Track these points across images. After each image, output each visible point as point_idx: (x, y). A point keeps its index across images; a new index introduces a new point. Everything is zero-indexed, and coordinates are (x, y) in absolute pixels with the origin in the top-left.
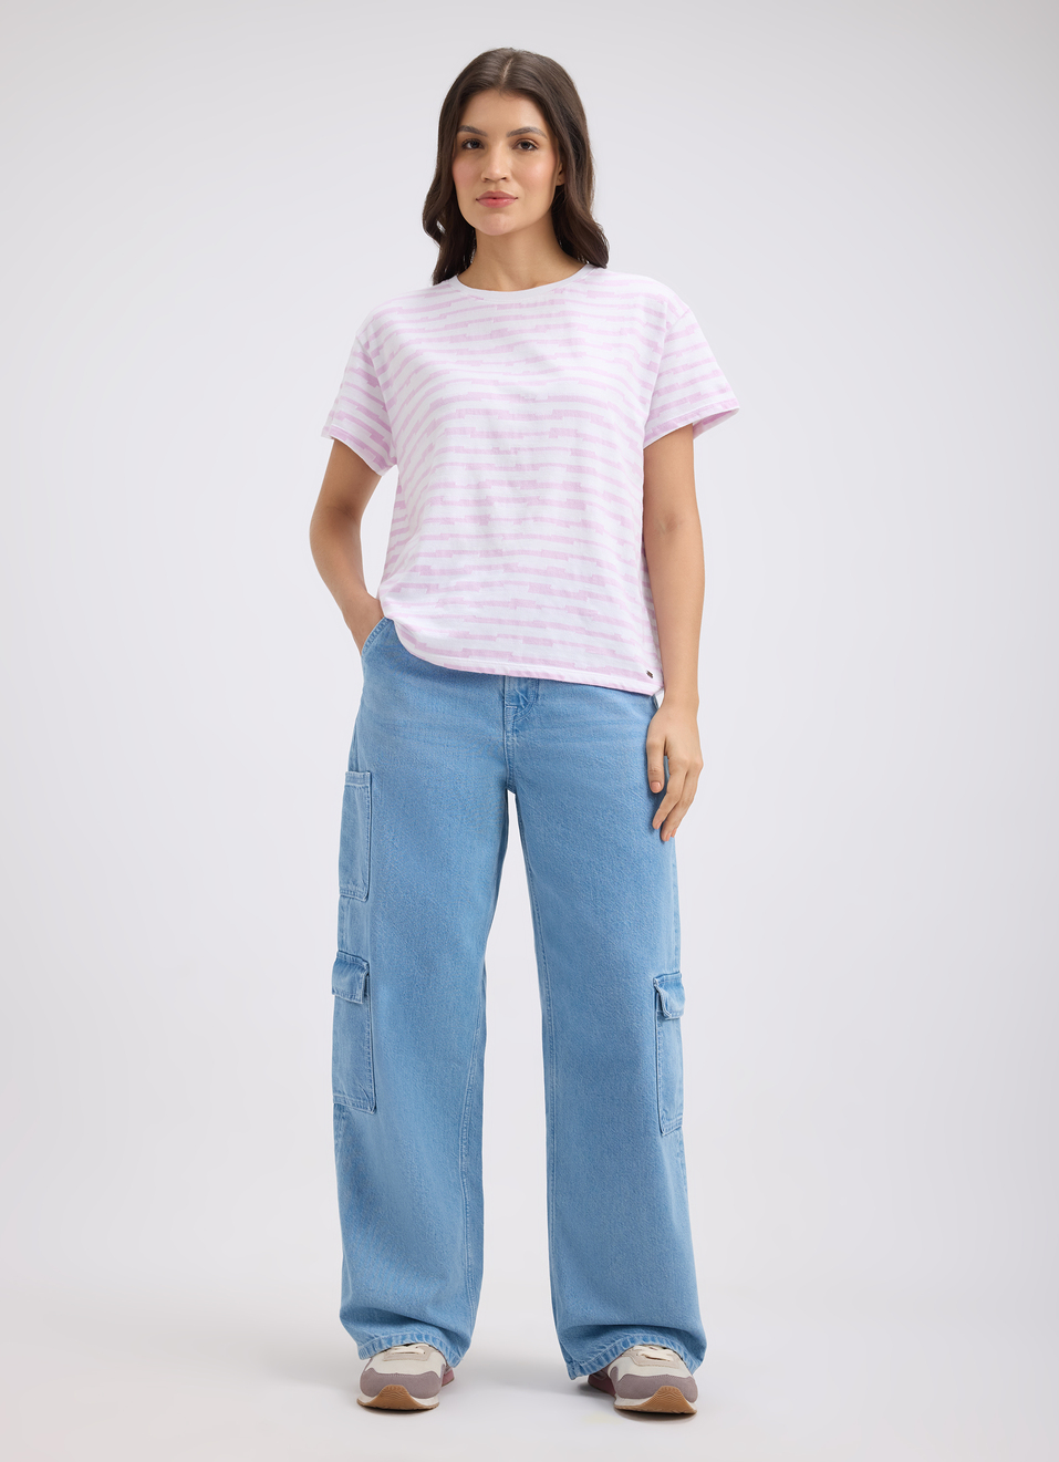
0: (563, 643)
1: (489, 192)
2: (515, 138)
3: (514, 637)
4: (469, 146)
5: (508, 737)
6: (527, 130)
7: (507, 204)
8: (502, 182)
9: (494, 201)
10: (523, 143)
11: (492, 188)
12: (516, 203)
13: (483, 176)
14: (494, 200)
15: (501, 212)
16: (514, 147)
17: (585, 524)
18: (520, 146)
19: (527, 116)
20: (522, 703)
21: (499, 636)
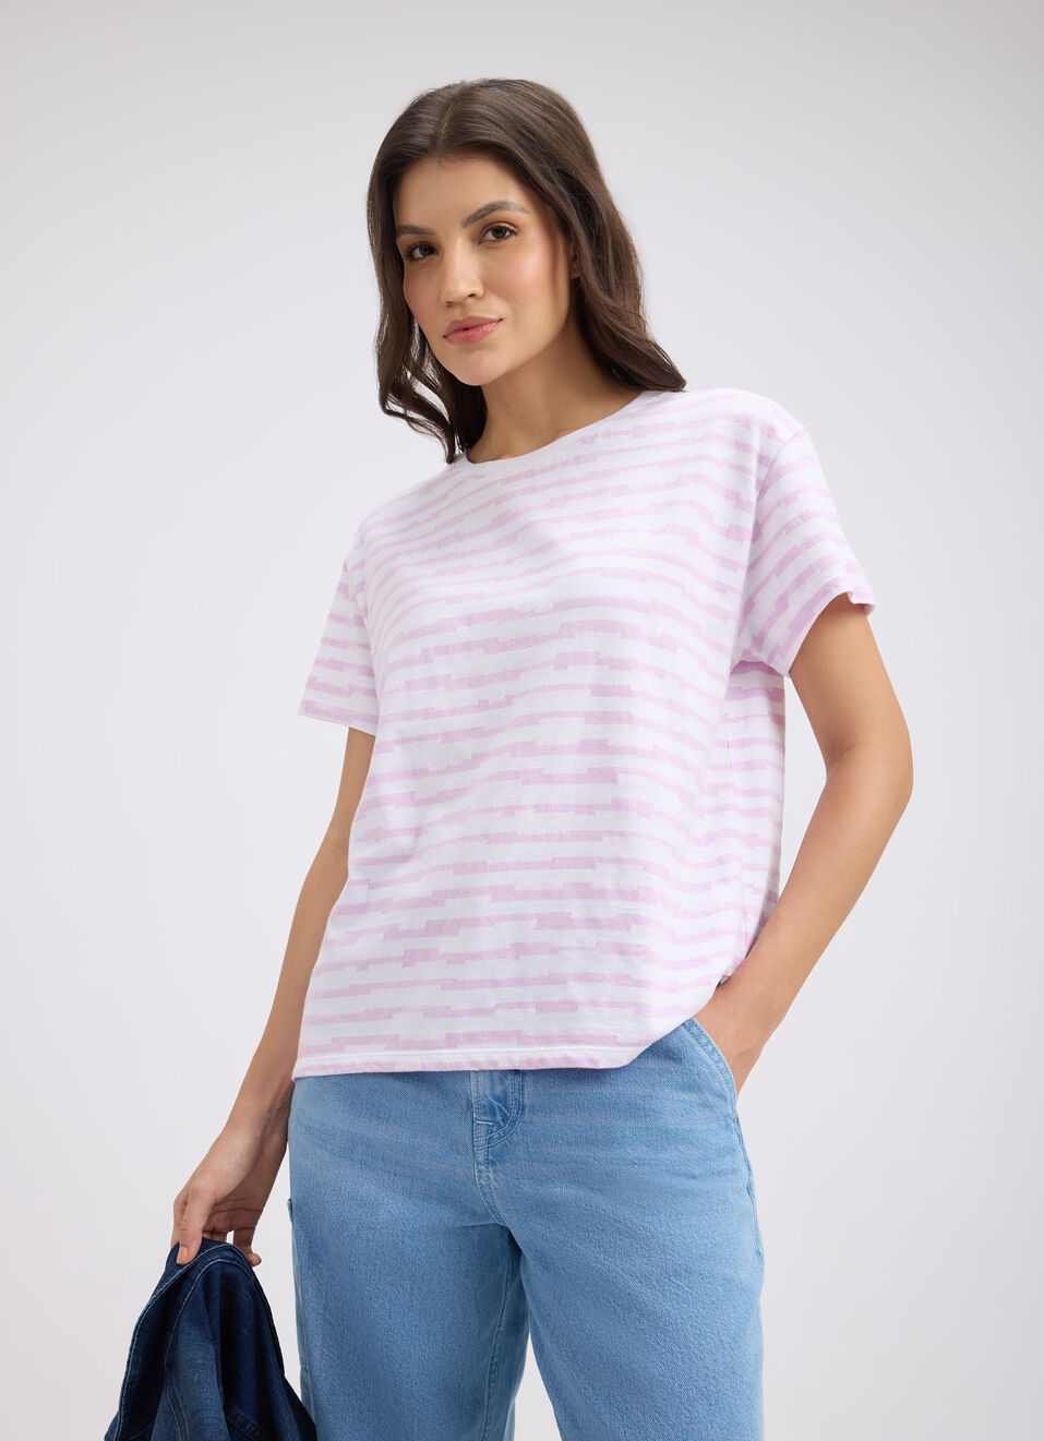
0: (594, 1004)
1: (454, 322)
2: (476, 226)
3: (521, 1005)
4: (418, 253)
5: (480, 1172)
6: (492, 208)
7: (486, 333)
8: (470, 300)
9: (465, 334)
10: (492, 231)
11: (457, 314)
12: (501, 329)
13: (443, 300)
14: (467, 330)
15: (481, 348)
16: (479, 240)
17: (618, 805)
18: (490, 236)
19: (489, 186)
20: (499, 1118)
21: (498, 1006)
